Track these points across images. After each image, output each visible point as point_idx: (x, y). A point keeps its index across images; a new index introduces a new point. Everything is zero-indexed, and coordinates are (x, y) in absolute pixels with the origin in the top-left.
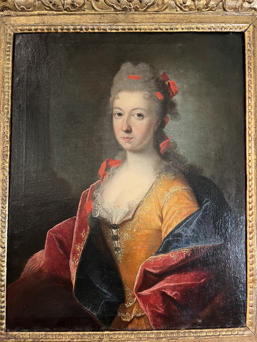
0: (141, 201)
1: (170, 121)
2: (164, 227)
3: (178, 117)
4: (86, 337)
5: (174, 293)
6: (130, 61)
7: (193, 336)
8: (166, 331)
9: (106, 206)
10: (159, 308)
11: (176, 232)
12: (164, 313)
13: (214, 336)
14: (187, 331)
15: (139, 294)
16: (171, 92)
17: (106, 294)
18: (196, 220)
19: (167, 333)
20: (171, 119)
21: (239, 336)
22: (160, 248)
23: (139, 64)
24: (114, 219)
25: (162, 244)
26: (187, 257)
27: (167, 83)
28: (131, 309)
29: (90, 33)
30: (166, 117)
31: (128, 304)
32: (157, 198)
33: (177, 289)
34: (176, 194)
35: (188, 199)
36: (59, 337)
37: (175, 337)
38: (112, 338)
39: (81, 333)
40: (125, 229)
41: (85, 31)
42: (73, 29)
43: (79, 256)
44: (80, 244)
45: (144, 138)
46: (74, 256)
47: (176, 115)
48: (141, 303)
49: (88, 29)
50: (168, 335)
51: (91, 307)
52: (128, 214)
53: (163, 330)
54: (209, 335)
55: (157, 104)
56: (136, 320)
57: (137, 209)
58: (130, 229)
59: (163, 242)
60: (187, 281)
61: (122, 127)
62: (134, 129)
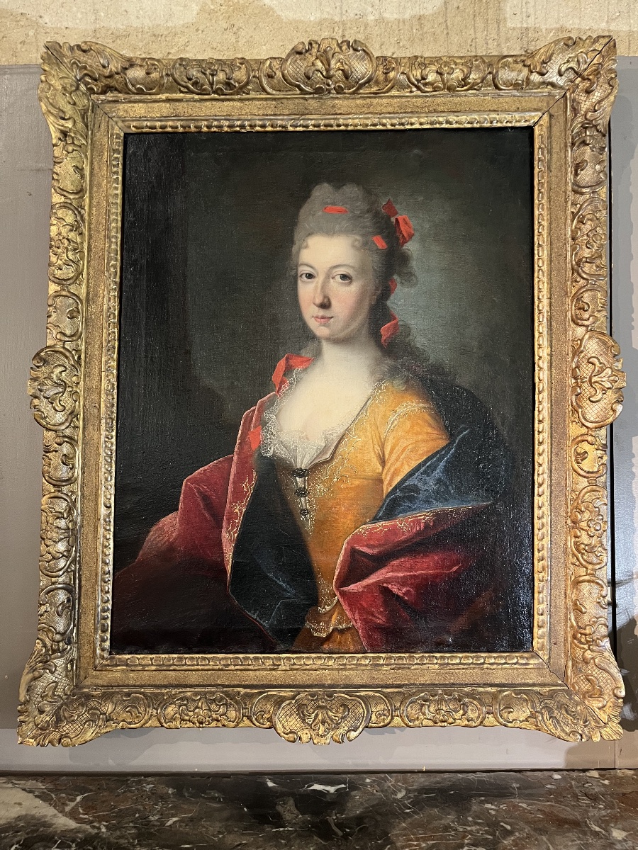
0: (346, 430)
1: (399, 286)
2: (386, 474)
3: (412, 280)
4: (250, 663)
5: (404, 590)
6: (329, 182)
7: (436, 664)
8: (389, 654)
9: (284, 437)
10: (377, 615)
11: (407, 483)
12: (387, 625)
13: (475, 664)
14: (427, 655)
15: (343, 591)
16: (401, 236)
17: (285, 590)
18: (443, 464)
19: (391, 658)
20: (401, 283)
21: (519, 667)
22: (380, 510)
23: (344, 187)
24: (299, 460)
25: (384, 504)
26: (427, 526)
27: (393, 219)
28: (329, 615)
29: (258, 132)
30: (393, 281)
31: (324, 608)
32: (375, 424)
33: (409, 582)
34: (408, 416)
35: (430, 425)
36: (204, 663)
37: (405, 664)
38: (294, 664)
39: (241, 656)
40: (319, 478)
41: (248, 129)
42: (229, 127)
43: (239, 522)
44: (241, 503)
45: (353, 317)
46: (229, 523)
47: (409, 277)
48: (345, 607)
49: (255, 126)
50: (393, 661)
51: (260, 612)
52: (323, 451)
53: (384, 653)
54: (464, 662)
55: (376, 258)
56: (338, 637)
57: (339, 443)
58: (327, 478)
59: (385, 501)
60: (428, 568)
61: (314, 298)
62: (334, 302)
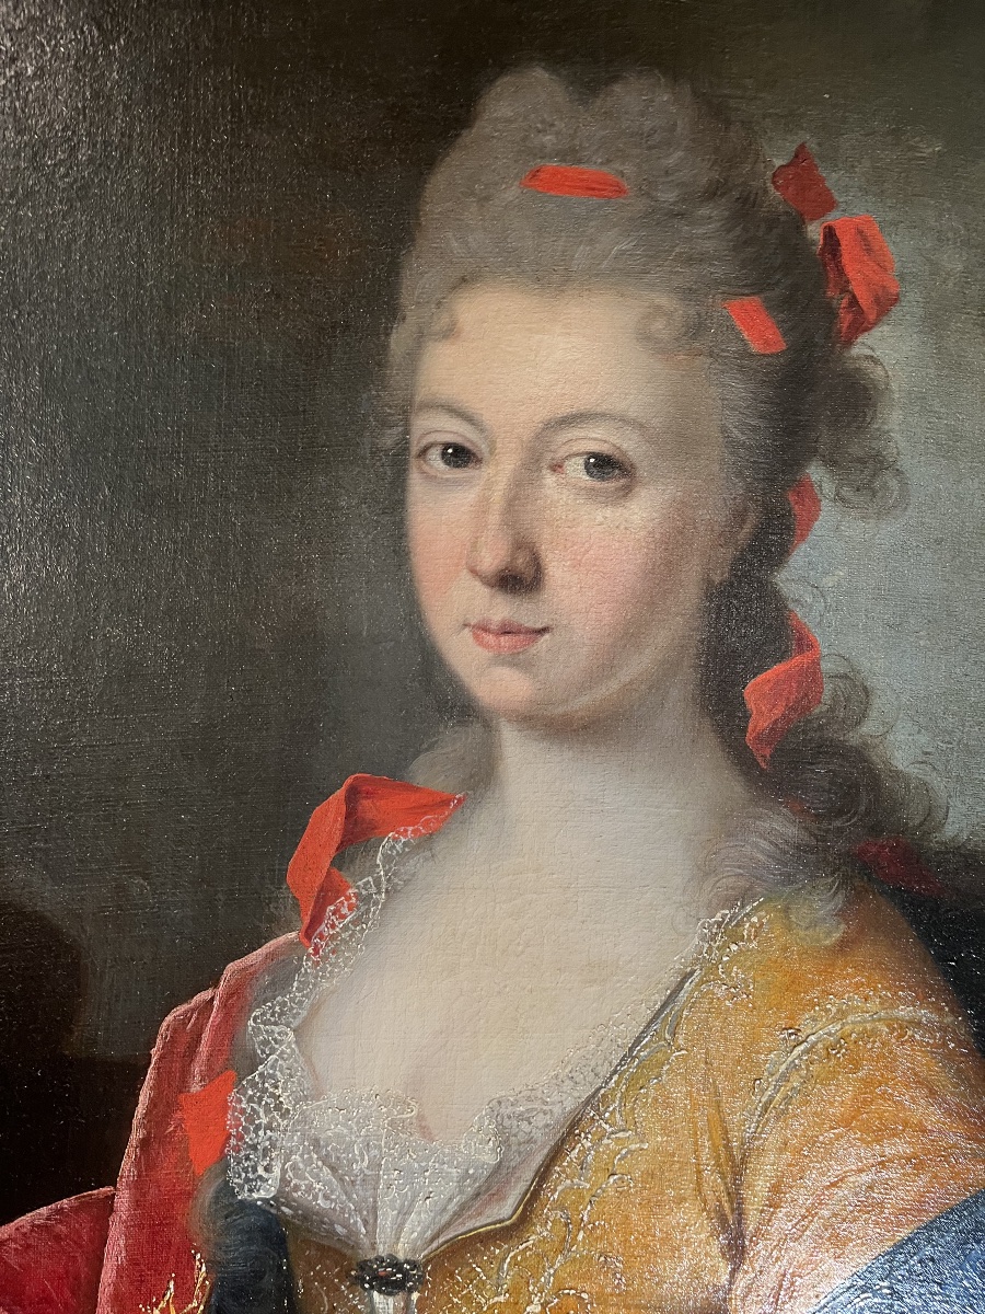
0: (588, 1102)
1: (828, 514)
3: (885, 486)
6: (553, 61)
9: (329, 1123)
16: (844, 302)
20: (839, 498)
23: (617, 88)
24: (387, 1218)
27: (815, 231)
30: (803, 490)
40: (468, 1299)
47: (870, 474)
52: (490, 1187)
55: (739, 389)
57: (556, 1154)
58: (501, 1299)
61: (474, 545)
62: (557, 570)
